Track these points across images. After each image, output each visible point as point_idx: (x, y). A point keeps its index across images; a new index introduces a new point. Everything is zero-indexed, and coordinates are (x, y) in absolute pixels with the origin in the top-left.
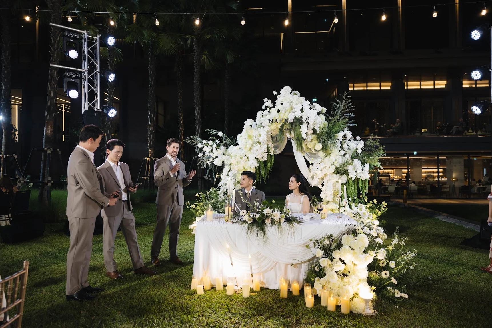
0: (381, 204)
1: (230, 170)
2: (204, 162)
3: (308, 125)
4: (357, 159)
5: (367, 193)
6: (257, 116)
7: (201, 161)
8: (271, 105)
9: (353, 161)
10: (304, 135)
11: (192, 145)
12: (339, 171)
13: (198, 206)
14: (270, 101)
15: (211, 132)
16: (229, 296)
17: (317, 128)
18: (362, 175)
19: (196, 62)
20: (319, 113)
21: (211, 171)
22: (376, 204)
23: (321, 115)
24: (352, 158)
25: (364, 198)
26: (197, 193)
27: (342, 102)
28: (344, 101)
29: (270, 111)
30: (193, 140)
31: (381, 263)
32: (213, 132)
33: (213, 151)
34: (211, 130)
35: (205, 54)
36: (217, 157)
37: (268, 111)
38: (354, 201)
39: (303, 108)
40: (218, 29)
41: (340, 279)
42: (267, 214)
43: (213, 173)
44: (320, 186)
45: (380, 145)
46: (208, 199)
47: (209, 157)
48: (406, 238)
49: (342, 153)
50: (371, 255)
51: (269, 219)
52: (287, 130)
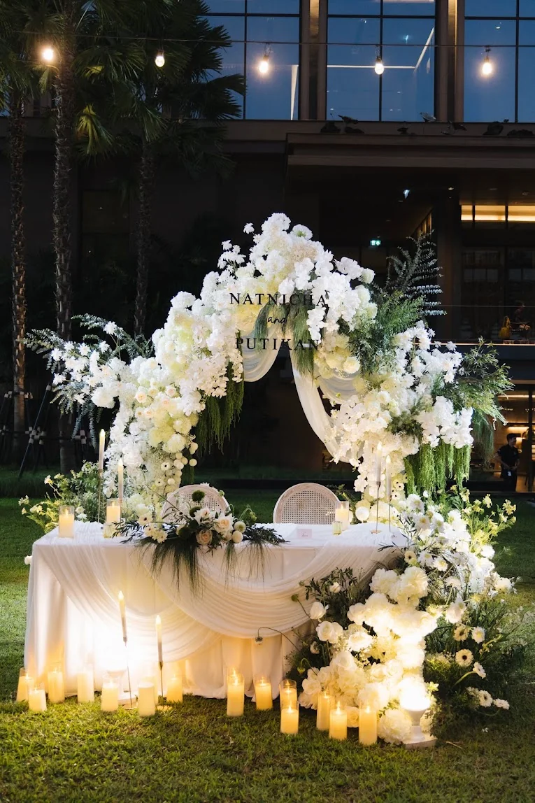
0: (501, 507)
1: (133, 419)
2: (68, 395)
3: (326, 312)
4: (442, 397)
5: (467, 479)
6: (205, 283)
7: (59, 395)
8: (240, 259)
9: (435, 401)
10: (315, 336)
11: (37, 353)
12: (400, 424)
13: (51, 508)
14: (237, 248)
15: (87, 321)
16: (106, 714)
17: (347, 319)
18: (454, 437)
19: (61, 136)
20: (355, 283)
21: (85, 421)
22: (489, 506)
23: (361, 287)
24: (434, 395)
25: (459, 492)
26: (49, 476)
27: (413, 256)
28: (418, 254)
29: (236, 273)
30: (42, 340)
31: (457, 632)
32: (91, 321)
33: (91, 369)
34: (88, 317)
35: (89, 117)
36: (100, 385)
37: (233, 274)
38: (436, 498)
39: (315, 269)
40: (121, 54)
41: (362, 670)
42: (201, 520)
43: (91, 426)
44: (354, 462)
45: (500, 364)
46: (76, 492)
47: (81, 385)
48: (518, 578)
49: (410, 381)
50: (432, 614)
51: (207, 533)
52: (275, 322)
